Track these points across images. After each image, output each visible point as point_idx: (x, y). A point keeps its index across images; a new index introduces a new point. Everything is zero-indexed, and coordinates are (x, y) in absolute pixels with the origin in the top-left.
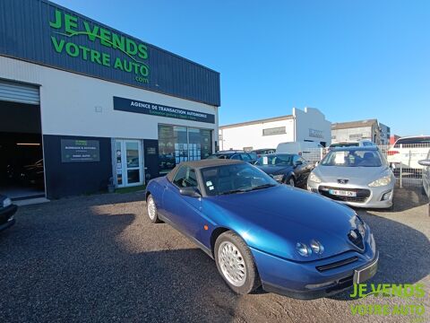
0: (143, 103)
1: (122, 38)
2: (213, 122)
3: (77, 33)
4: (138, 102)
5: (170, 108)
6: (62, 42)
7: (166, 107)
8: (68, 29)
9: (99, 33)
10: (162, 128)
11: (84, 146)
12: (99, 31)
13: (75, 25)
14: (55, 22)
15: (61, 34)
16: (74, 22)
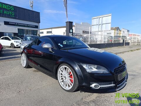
0: (13, 23)
1: (6, 5)
2: (38, 28)
7: (20, 24)
10: (19, 30)
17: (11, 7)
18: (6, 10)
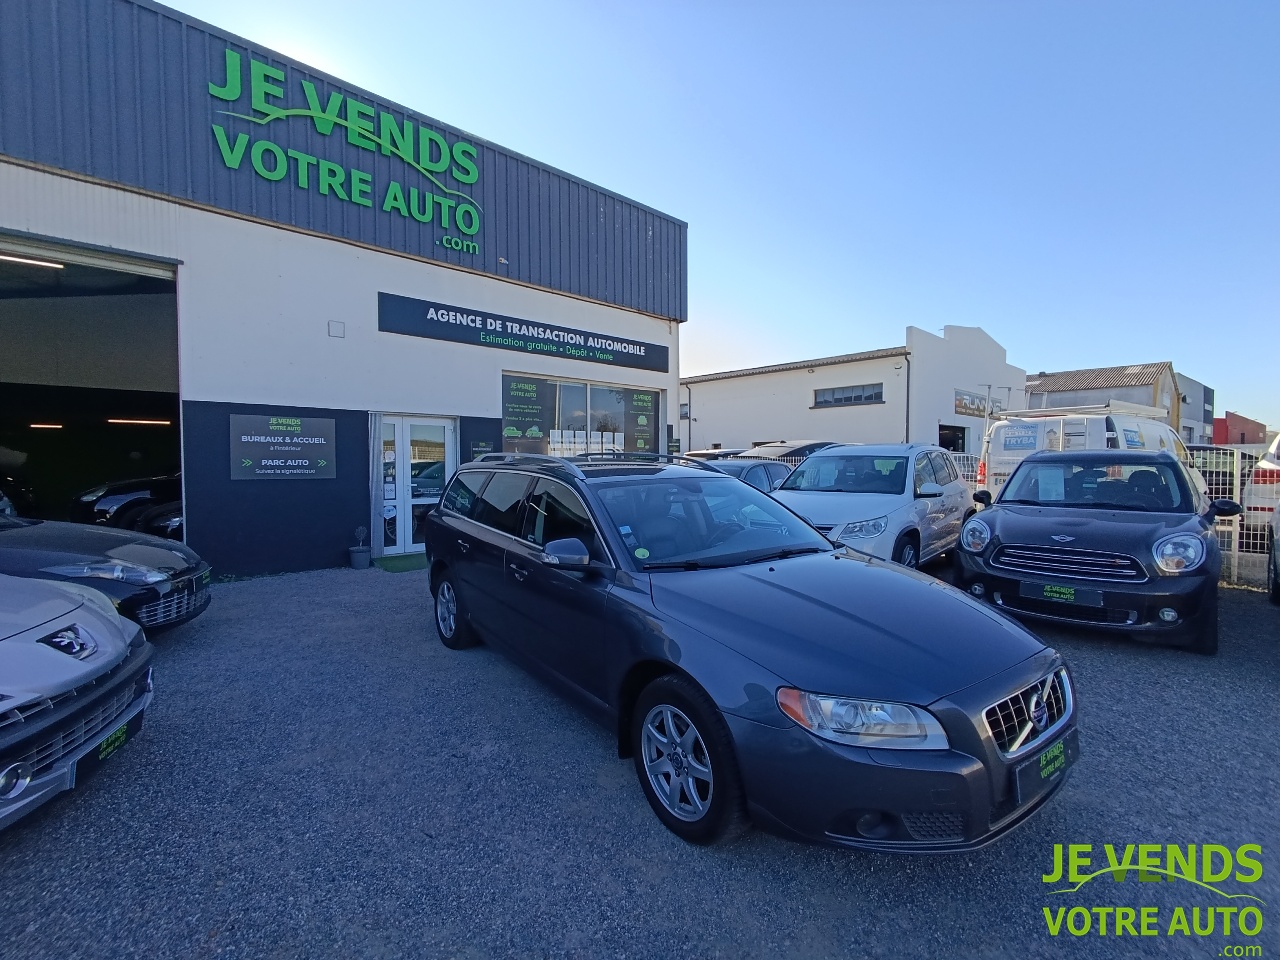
0: (462, 311)
1: (408, 126)
2: (665, 369)
3: (282, 113)
4: (449, 309)
5: (537, 326)
6: (243, 139)
7: (528, 324)
8: (259, 103)
9: (343, 112)
10: (513, 385)
11: (292, 435)
12: (344, 105)
13: (278, 91)
14: (223, 84)
15: (240, 116)
16: (275, 81)
17: (459, 147)
18: (408, 173)
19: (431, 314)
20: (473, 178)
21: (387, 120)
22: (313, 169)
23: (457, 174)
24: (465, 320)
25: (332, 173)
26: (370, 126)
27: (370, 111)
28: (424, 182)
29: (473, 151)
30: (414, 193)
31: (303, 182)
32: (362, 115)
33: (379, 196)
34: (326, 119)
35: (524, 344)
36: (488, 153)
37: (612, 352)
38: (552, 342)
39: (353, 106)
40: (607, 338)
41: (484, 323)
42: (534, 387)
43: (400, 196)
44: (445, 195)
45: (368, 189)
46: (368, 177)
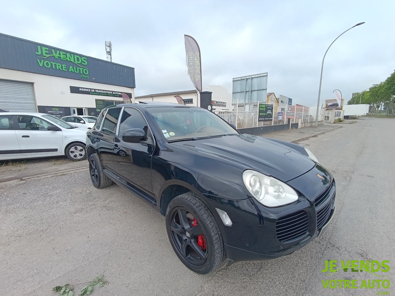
0: (86, 88)
1: (72, 55)
2: (131, 98)
3: (49, 56)
4: (83, 88)
5: (102, 90)
6: (42, 61)
7: (100, 90)
8: (44, 54)
9: (60, 54)
10: (98, 102)
11: (57, 111)
12: (60, 53)
13: (48, 52)
14: (38, 52)
15: (41, 57)
16: (47, 50)
17: (83, 58)
18: (73, 64)
19: (80, 89)
20: (86, 64)
21: (68, 55)
22: (55, 65)
23: (83, 63)
24: (87, 90)
25: (59, 65)
26: (65, 56)
27: (65, 53)
28: (77, 66)
29: (86, 59)
30: (75, 67)
31: (54, 68)
32: (63, 54)
33: (68, 69)
34: (57, 56)
35: (99, 94)
36: (89, 59)
37: (118, 95)
38: (105, 93)
39: (62, 53)
40: (117, 92)
41: (91, 90)
42: (102, 102)
43: (72, 68)
44: (81, 67)
45: (66, 68)
46: (66, 66)
